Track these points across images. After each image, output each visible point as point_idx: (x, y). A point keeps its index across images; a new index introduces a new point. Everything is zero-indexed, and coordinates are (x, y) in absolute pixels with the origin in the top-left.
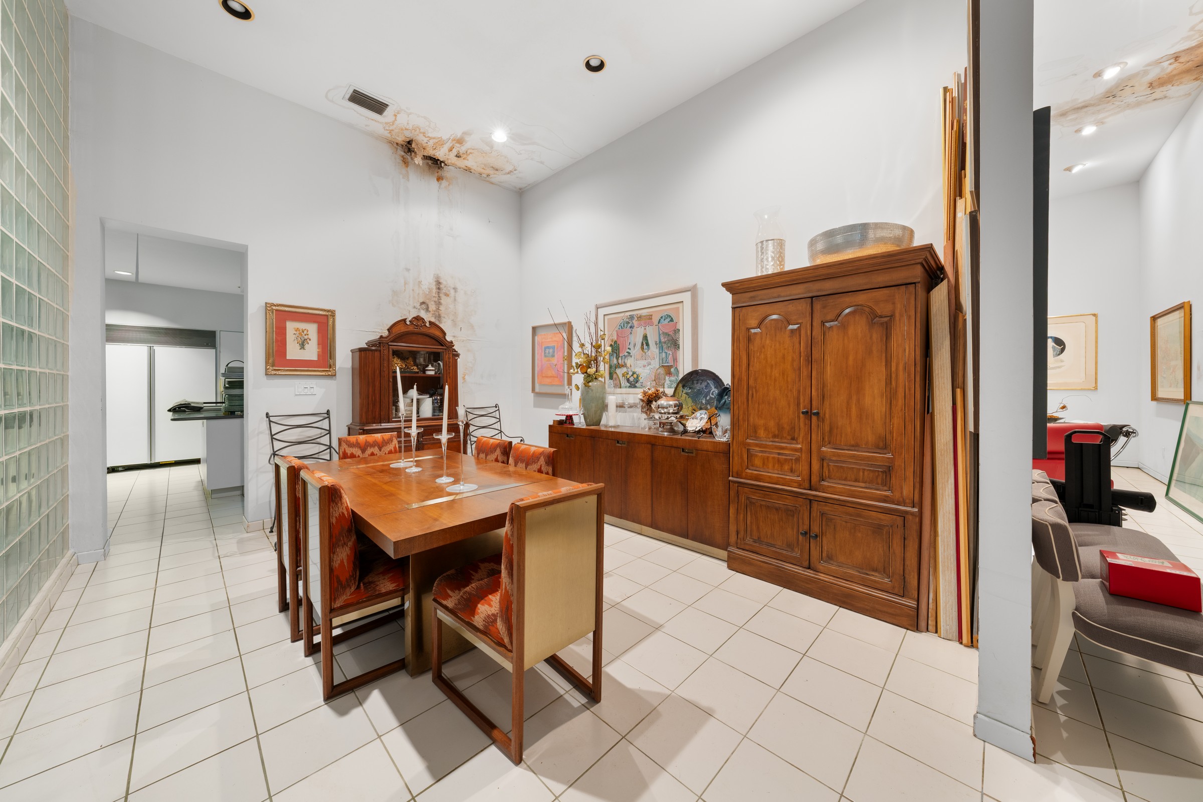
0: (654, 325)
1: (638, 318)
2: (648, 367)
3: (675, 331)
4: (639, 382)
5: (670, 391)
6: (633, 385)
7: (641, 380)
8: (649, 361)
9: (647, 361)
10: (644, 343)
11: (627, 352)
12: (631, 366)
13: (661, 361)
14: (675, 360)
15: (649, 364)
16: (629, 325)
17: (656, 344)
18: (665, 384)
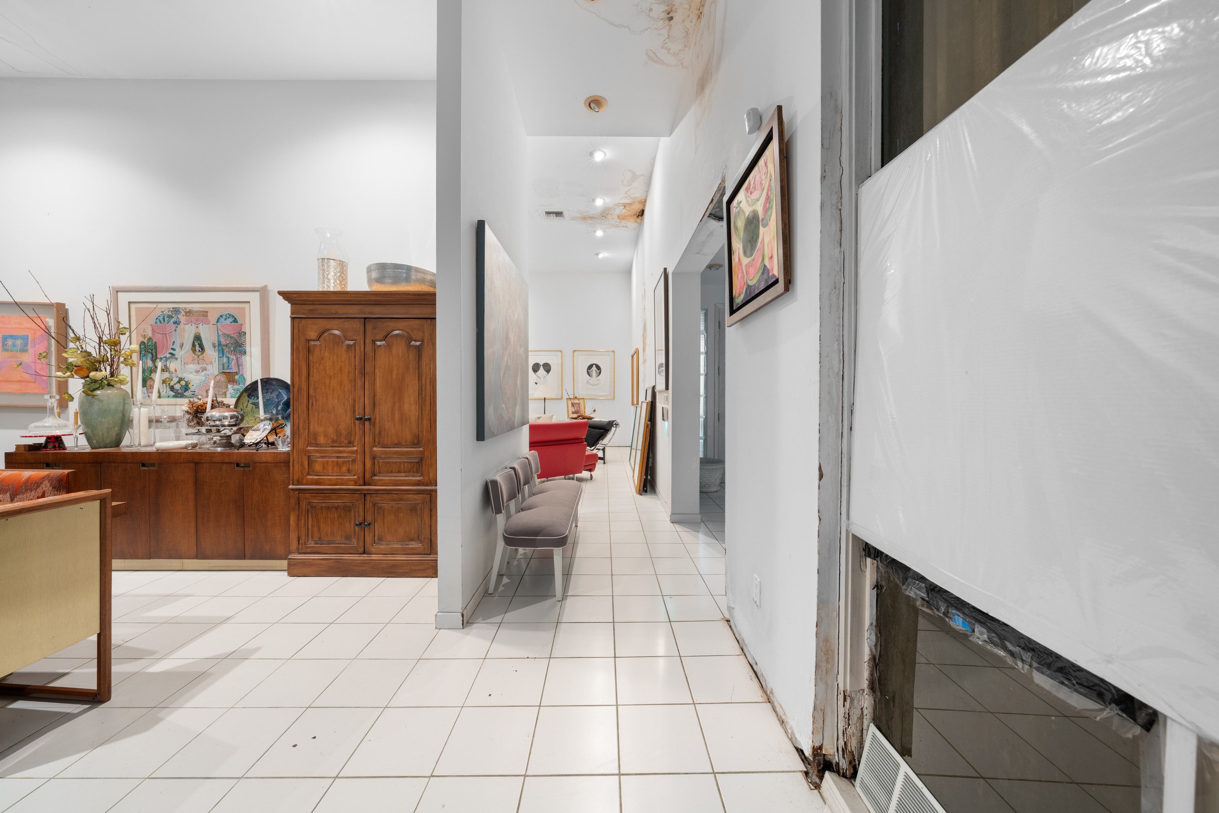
0: (211, 324)
1: (186, 313)
2: (203, 373)
3: (239, 333)
4: (189, 391)
5: (231, 401)
6: (178, 395)
7: (192, 389)
8: (204, 365)
9: (201, 366)
10: (196, 344)
11: (170, 353)
12: (176, 371)
13: (221, 367)
14: (239, 365)
15: (205, 369)
16: (173, 320)
17: (214, 346)
18: (228, 393)
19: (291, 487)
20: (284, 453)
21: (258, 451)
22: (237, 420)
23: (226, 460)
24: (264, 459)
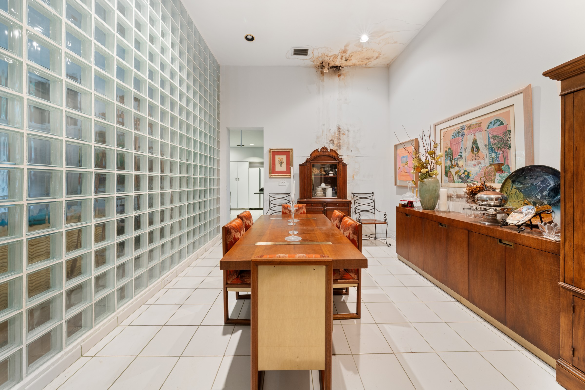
0: (484, 130)
1: (468, 127)
2: (478, 166)
3: (505, 132)
4: (470, 178)
5: (497, 186)
6: (464, 181)
7: (472, 177)
8: (479, 161)
9: (477, 161)
10: (474, 146)
11: (459, 155)
12: (462, 166)
13: (491, 160)
14: (506, 158)
15: (479, 163)
16: (461, 134)
17: (486, 146)
18: (496, 180)
19: (561, 283)
20: (551, 243)
21: (521, 234)
22: (501, 202)
23: (491, 234)
24: (526, 243)
